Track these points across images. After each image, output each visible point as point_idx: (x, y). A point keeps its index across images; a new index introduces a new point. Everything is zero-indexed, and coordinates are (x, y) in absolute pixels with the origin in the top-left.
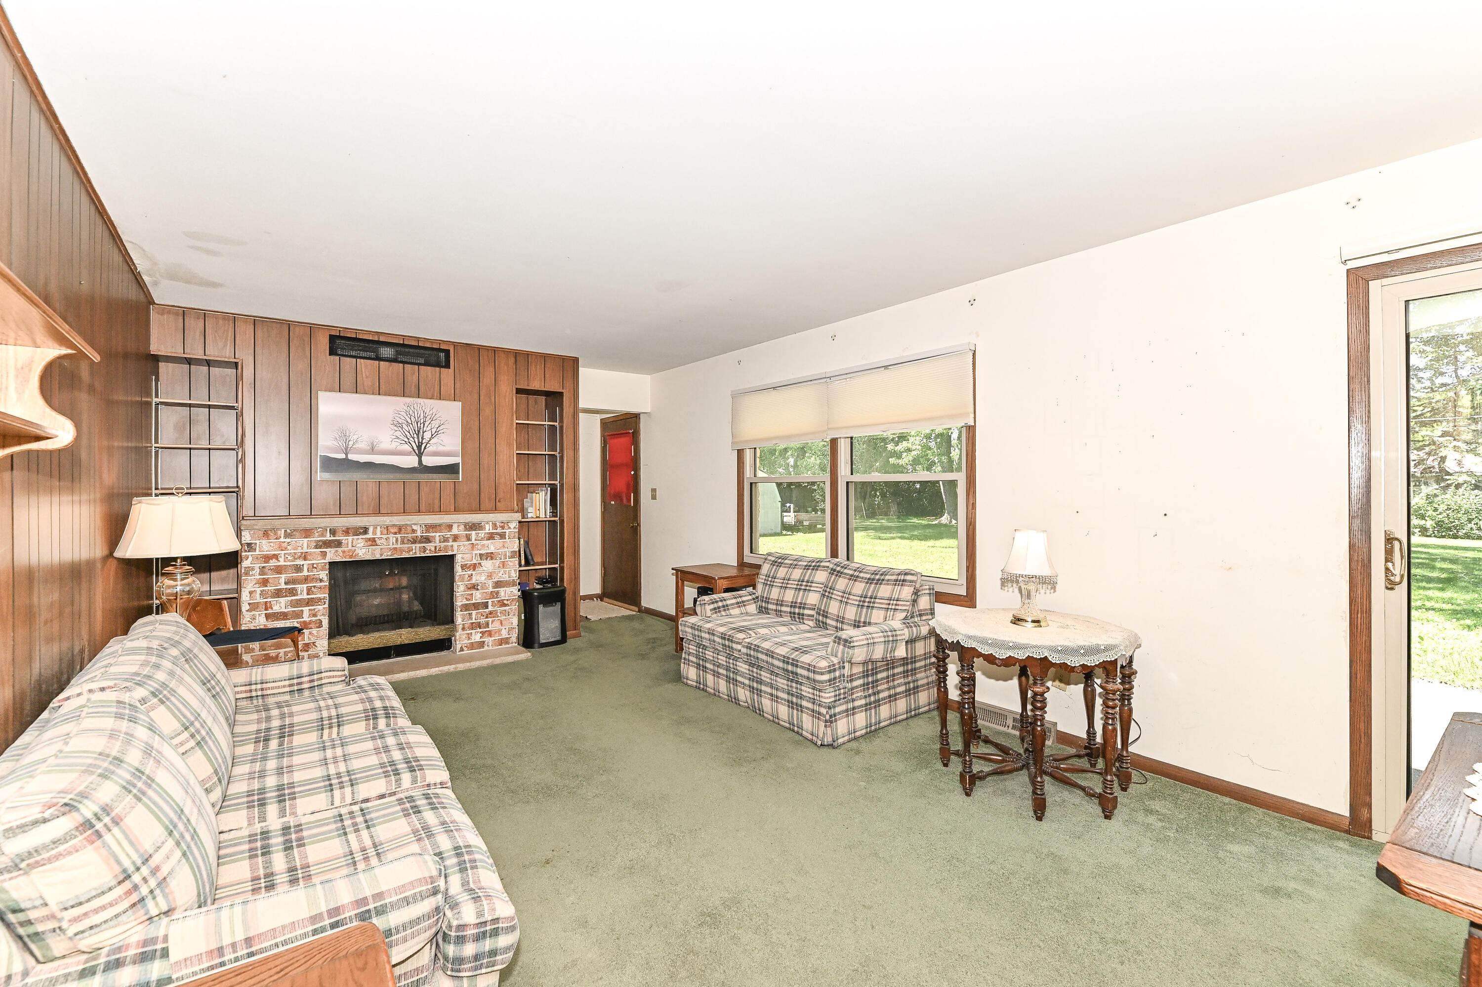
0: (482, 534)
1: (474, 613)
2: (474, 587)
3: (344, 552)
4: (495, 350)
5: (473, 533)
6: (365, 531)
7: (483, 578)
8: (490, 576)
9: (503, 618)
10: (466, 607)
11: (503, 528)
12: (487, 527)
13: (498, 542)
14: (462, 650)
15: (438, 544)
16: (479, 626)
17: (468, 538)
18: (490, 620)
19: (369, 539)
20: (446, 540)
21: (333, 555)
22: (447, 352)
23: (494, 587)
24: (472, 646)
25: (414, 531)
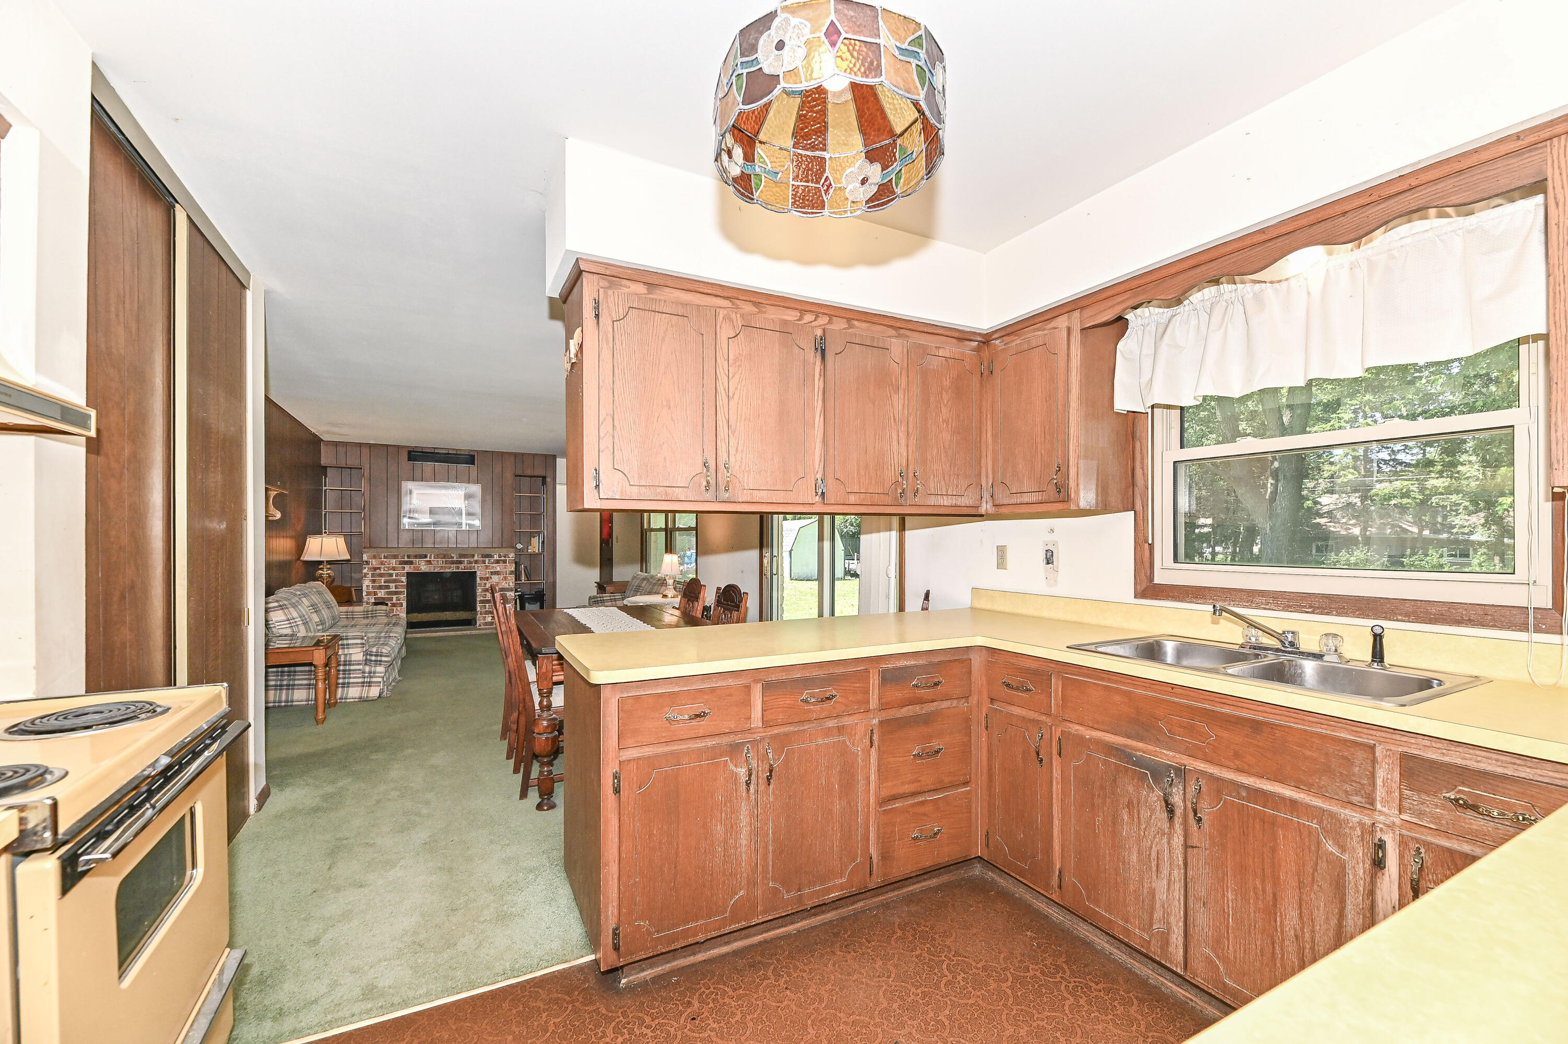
0: (492, 560)
1: (487, 605)
2: (487, 590)
3: (415, 567)
4: (502, 454)
5: (487, 559)
6: (426, 556)
7: (492, 586)
8: (497, 584)
10: (482, 602)
11: (505, 557)
12: (496, 557)
13: (503, 565)
14: (480, 625)
15: (466, 565)
17: (484, 562)
19: (428, 561)
20: (470, 563)
21: (408, 569)
22: (473, 456)
24: (486, 624)
25: (453, 558)
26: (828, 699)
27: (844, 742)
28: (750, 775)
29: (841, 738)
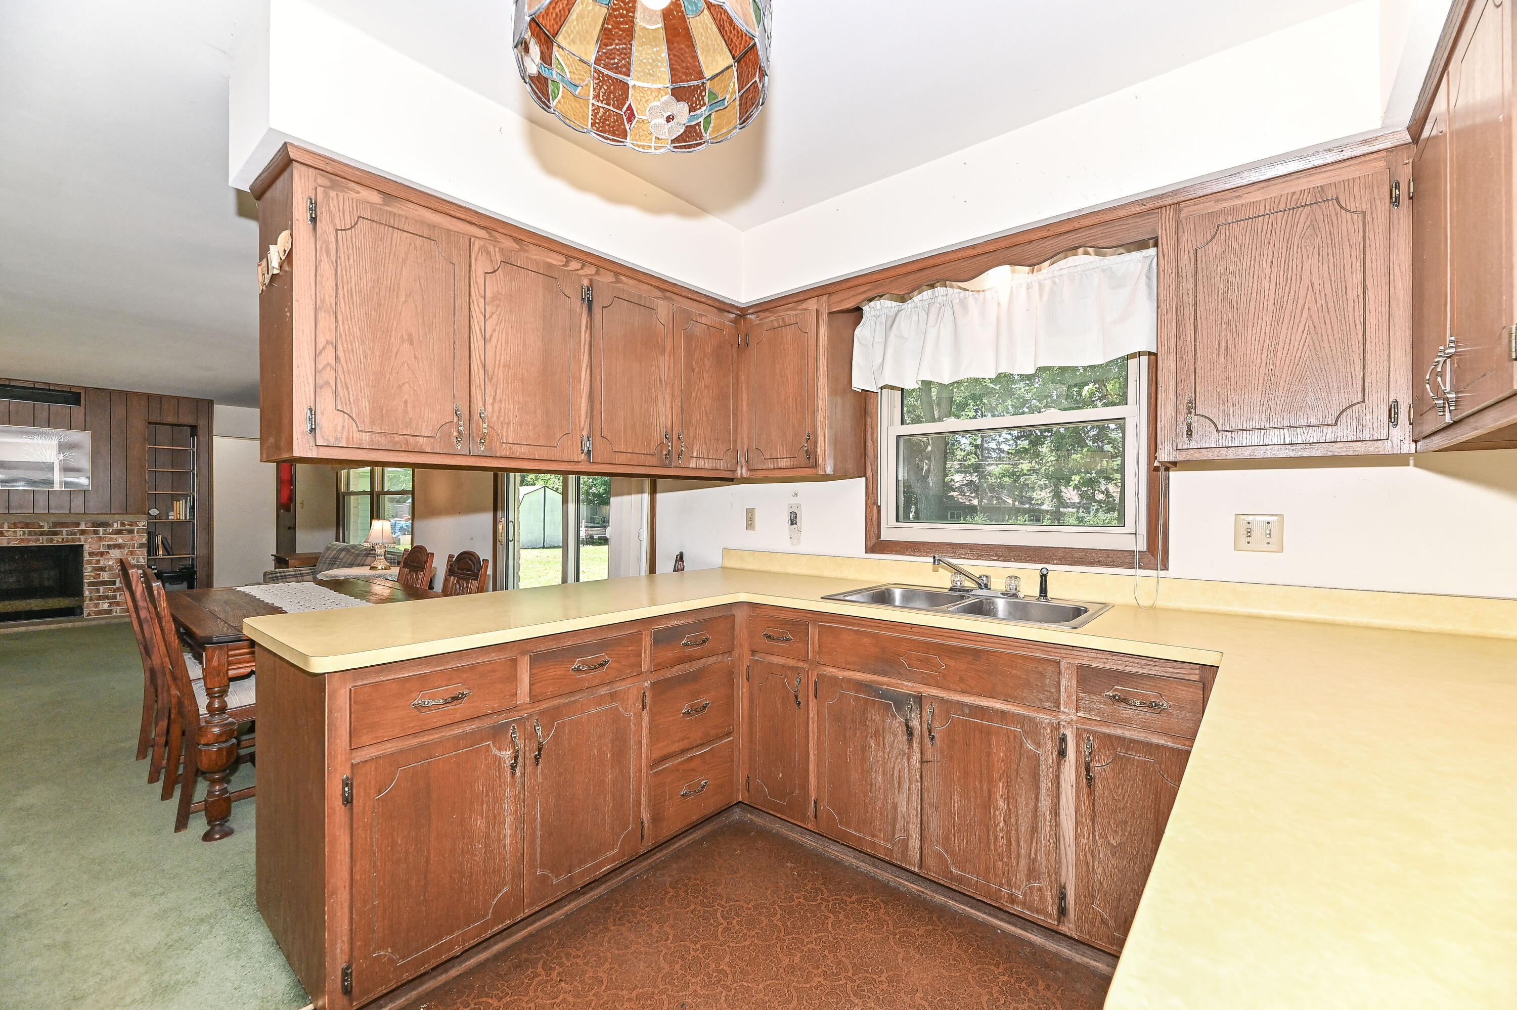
0: (110, 530)
1: (102, 588)
2: (102, 569)
4: (127, 394)
5: (101, 530)
7: (111, 562)
10: (91, 584)
11: (131, 526)
12: (115, 525)
13: (127, 536)
14: (89, 614)
15: (65, 536)
16: (107, 597)
17: (96, 532)
18: (118, 593)
20: (73, 534)
22: (78, 394)
24: (100, 612)
25: (41, 527)
26: (602, 665)
27: (617, 708)
28: (516, 758)
29: (614, 705)
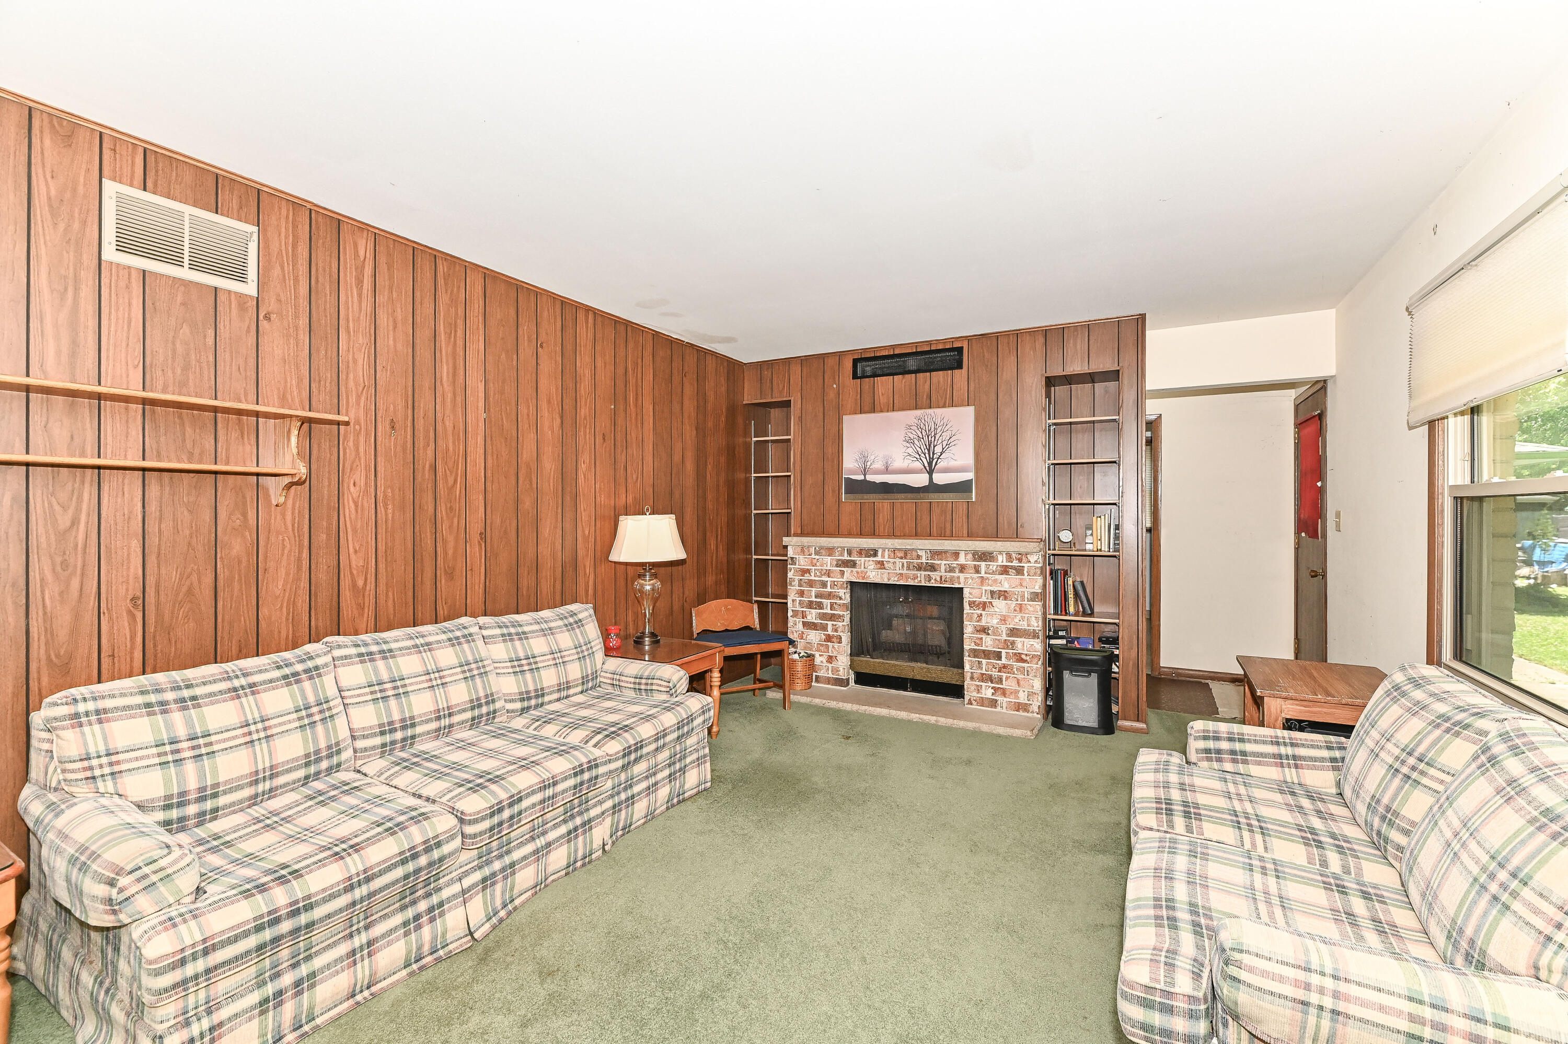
0: (993, 566)
1: (984, 661)
2: (984, 630)
3: (858, 573)
4: (1017, 335)
5: (983, 564)
6: (875, 554)
7: (995, 622)
8: (1004, 620)
9: (1020, 676)
10: (975, 653)
11: (1020, 560)
12: (1000, 558)
13: (1014, 578)
14: (970, 703)
15: (943, 574)
16: (990, 679)
17: (977, 570)
18: (1004, 675)
19: (879, 562)
20: (952, 570)
21: (850, 575)
22: (960, 350)
23: (1008, 635)
24: (982, 702)
25: (919, 557)
